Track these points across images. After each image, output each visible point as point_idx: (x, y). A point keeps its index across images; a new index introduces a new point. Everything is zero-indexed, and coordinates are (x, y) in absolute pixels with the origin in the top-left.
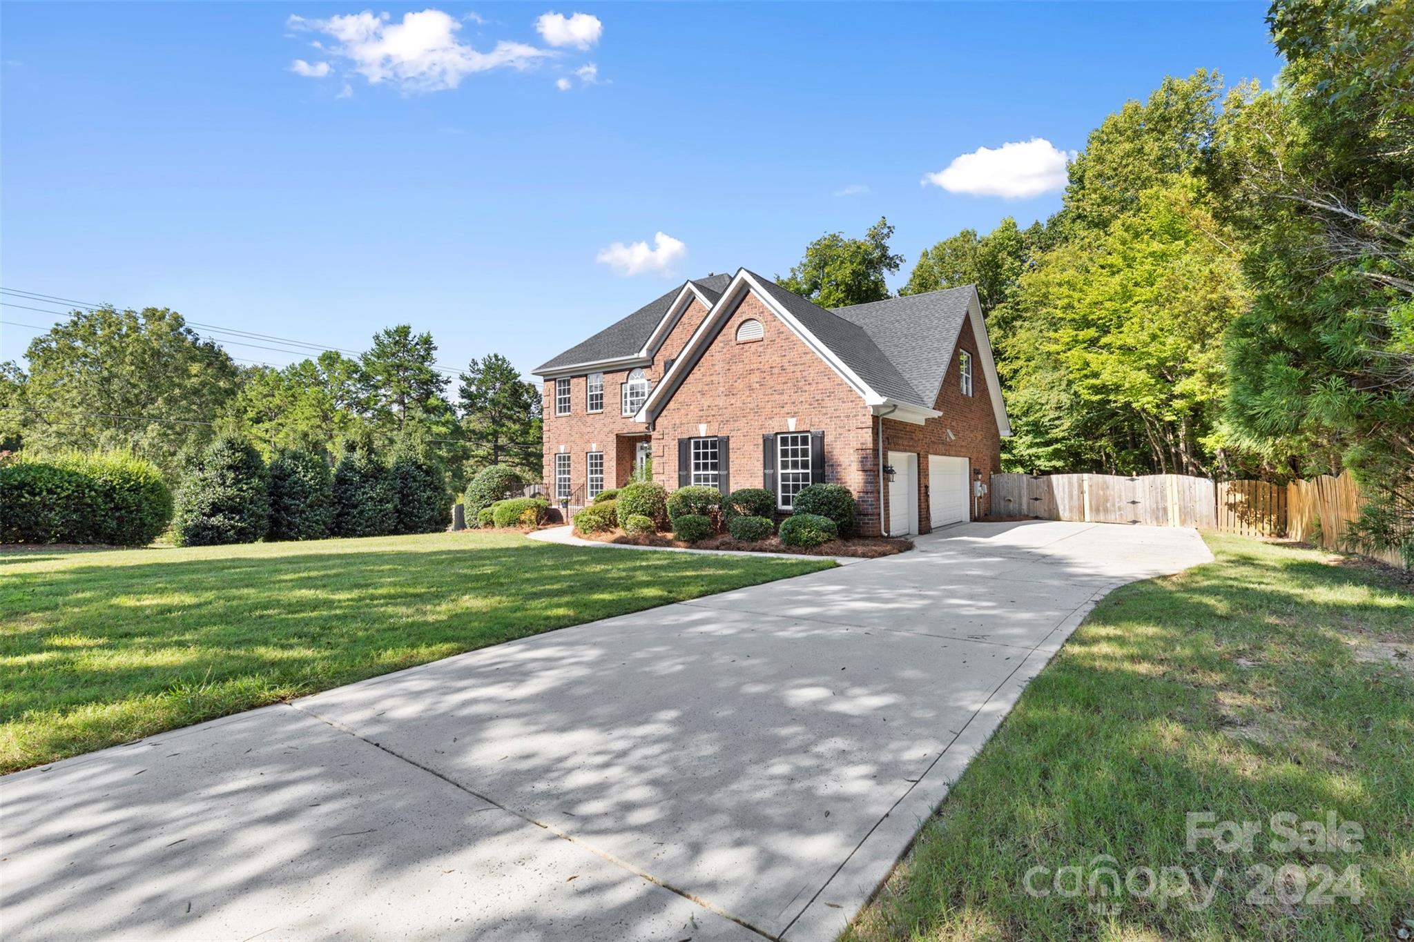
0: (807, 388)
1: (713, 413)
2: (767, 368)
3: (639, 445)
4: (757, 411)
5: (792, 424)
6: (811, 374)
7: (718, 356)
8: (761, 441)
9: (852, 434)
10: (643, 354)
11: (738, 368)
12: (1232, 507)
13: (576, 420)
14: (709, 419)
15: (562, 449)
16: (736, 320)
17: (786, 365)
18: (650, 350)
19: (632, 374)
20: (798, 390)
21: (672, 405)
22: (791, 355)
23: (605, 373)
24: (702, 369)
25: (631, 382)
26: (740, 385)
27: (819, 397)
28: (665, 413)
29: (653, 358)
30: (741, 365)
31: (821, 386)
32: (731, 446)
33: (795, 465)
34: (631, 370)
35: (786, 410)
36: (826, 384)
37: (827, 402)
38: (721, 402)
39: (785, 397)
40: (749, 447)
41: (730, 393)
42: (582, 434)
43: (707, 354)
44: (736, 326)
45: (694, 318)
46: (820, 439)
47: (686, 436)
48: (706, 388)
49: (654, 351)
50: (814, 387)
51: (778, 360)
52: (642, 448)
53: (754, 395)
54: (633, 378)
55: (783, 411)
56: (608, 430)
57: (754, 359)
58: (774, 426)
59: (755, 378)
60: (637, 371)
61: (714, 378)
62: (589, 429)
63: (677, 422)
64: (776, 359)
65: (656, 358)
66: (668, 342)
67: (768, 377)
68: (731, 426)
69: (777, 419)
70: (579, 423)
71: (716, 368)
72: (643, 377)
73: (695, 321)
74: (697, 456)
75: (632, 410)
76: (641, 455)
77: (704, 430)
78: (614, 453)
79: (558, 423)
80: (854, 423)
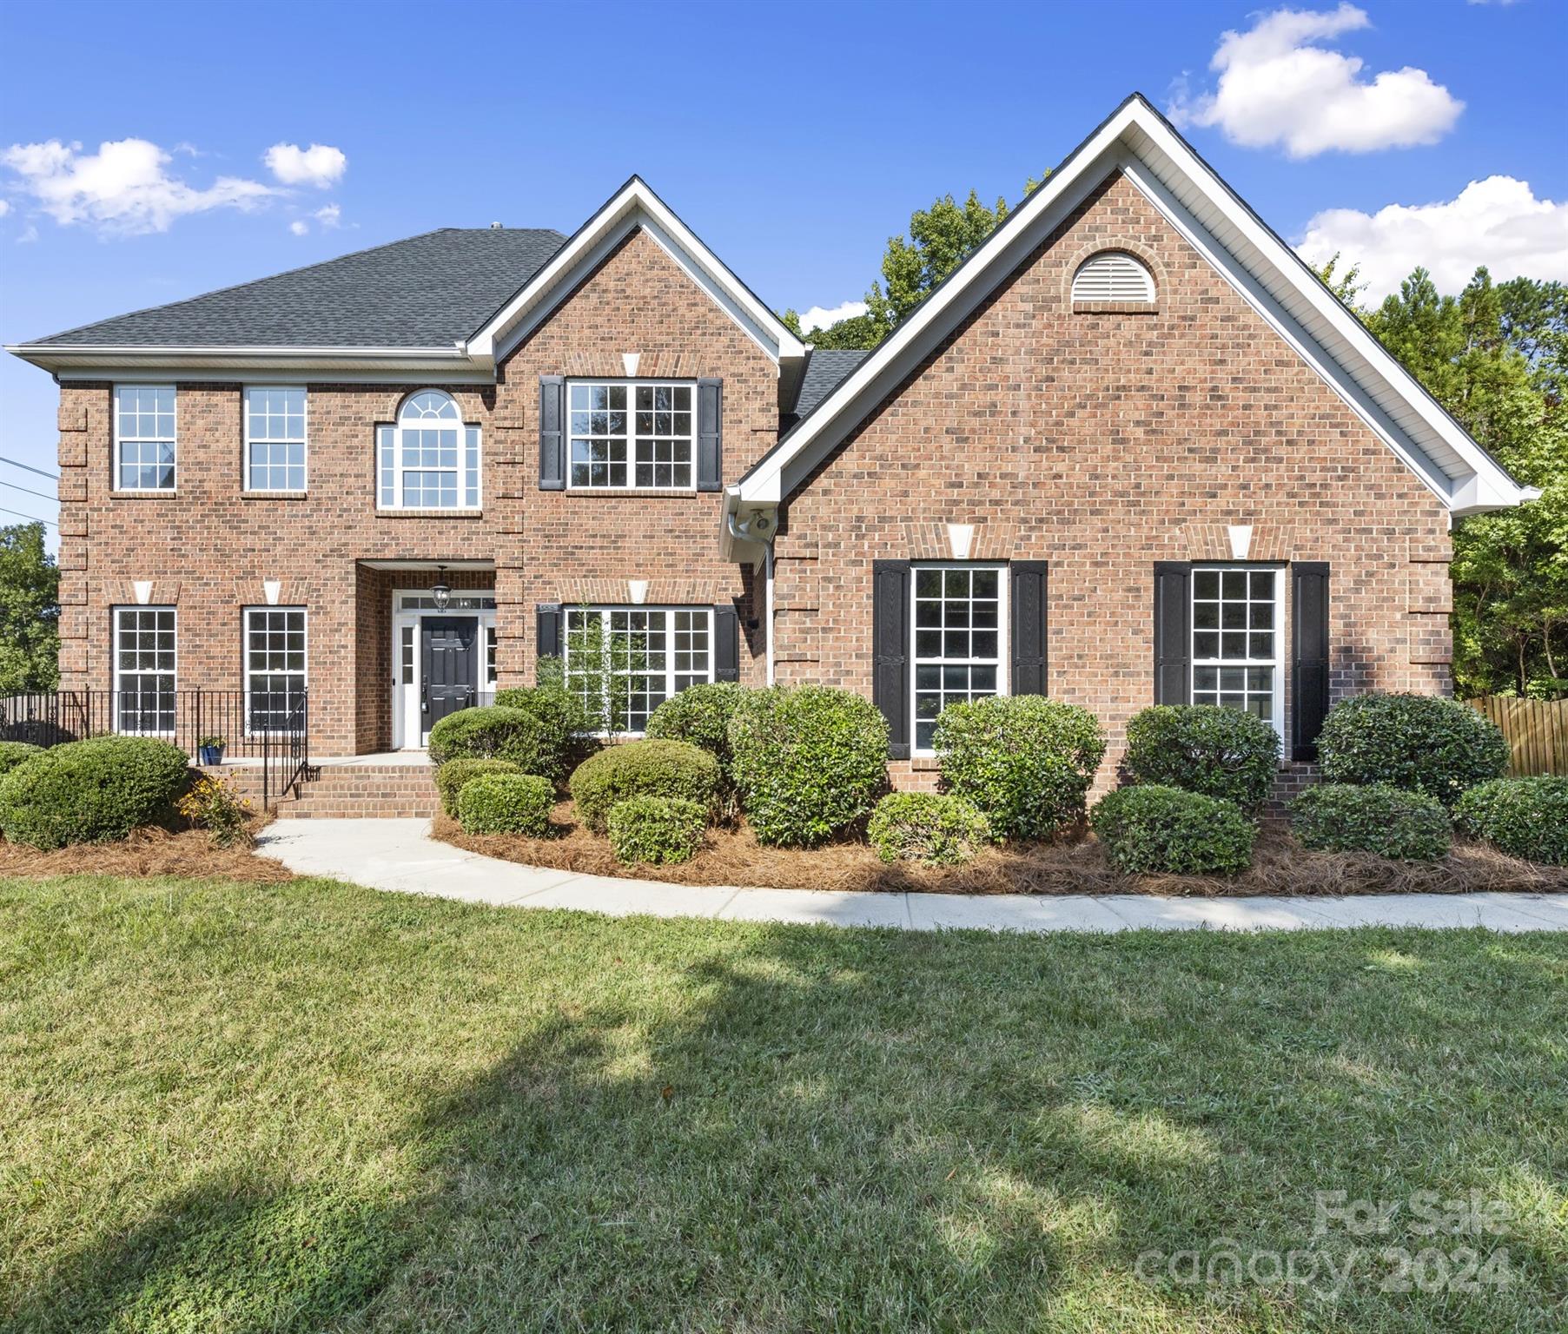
0: (1283, 451)
1: (996, 494)
2: (1168, 386)
3: (398, 595)
5: (1240, 542)
6: (1296, 418)
7: (1012, 338)
8: (1148, 581)
9: (1402, 575)
10: (482, 346)
11: (1082, 379)
13: (197, 511)
14: (979, 512)
15: (142, 591)
16: (1074, 245)
17: (1226, 387)
18: (498, 343)
19: (413, 403)
20: (1258, 454)
21: (848, 461)
22: (1239, 363)
23: (313, 388)
24: (959, 369)
25: (405, 423)
26: (1083, 424)
27: (1316, 477)
28: (823, 482)
29: (501, 366)
30: (1088, 372)
31: (1321, 452)
32: (1052, 589)
33: (1237, 646)
34: (409, 390)
35: (1224, 501)
36: (1334, 447)
37: (1338, 494)
38: (1022, 465)
39: (1221, 471)
40: (1109, 595)
41: (1053, 444)
42: (223, 555)
43: (978, 327)
44: (1074, 262)
45: (636, 281)
46: (1315, 586)
47: (898, 555)
48: (976, 422)
49: (512, 345)
50: (1301, 452)
51: (1204, 370)
52: (409, 604)
53: (1130, 458)
54: (414, 414)
55: (1211, 505)
56: (327, 546)
57: (1129, 357)
58: (1185, 544)
59: (1131, 411)
60: (429, 398)
61: (998, 396)
62: (249, 541)
63: (870, 512)
64: (1195, 368)
65: (510, 368)
66: (551, 328)
67: (1170, 414)
68: (1053, 534)
69: (1195, 524)
70: (214, 521)
71: (1009, 368)
72: (450, 413)
73: (636, 287)
74: (928, 615)
75: (407, 498)
76: (406, 620)
77: (961, 541)
78: (347, 613)
79: (127, 514)
80: (1402, 549)
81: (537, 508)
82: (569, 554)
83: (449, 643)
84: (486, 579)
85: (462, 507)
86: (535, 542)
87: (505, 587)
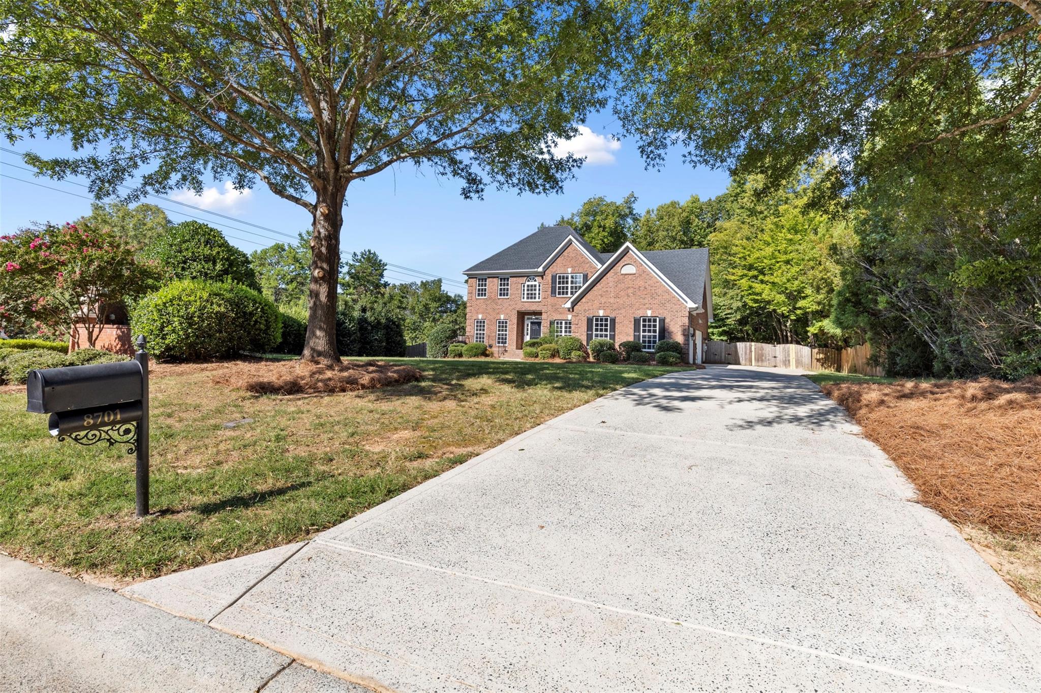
0: (657, 297)
1: (607, 305)
2: (637, 287)
3: (526, 317)
4: (631, 306)
5: (649, 313)
6: (660, 292)
7: (611, 279)
8: (632, 320)
9: (679, 319)
10: (540, 269)
11: (622, 286)
12: (818, 360)
13: (489, 301)
14: (605, 308)
15: (480, 317)
17: (647, 286)
18: (544, 268)
19: (529, 279)
20: (653, 298)
21: (583, 300)
22: (650, 282)
23: (511, 277)
24: (602, 285)
25: (527, 283)
26: (622, 293)
27: (663, 302)
28: (579, 303)
29: (544, 272)
30: (623, 284)
31: (664, 297)
32: (617, 321)
33: (649, 331)
34: (527, 277)
35: (647, 306)
36: (666, 296)
37: (667, 305)
38: (612, 300)
39: (646, 301)
40: (627, 322)
41: (617, 297)
42: (494, 309)
43: (605, 278)
44: (621, 266)
45: (571, 253)
46: (663, 321)
47: (591, 315)
48: (604, 293)
49: (546, 268)
50: (661, 297)
52: (527, 319)
53: (630, 299)
54: (529, 281)
55: (644, 307)
56: (512, 308)
57: (630, 282)
58: (639, 314)
59: (630, 291)
60: (532, 277)
61: (608, 289)
62: (498, 307)
63: (587, 308)
64: (642, 283)
65: (546, 272)
66: (554, 264)
67: (637, 291)
68: (617, 312)
69: (641, 310)
70: (492, 303)
71: (610, 284)
73: (571, 255)
74: (597, 325)
75: (528, 298)
76: (528, 322)
77: (601, 313)
78: (515, 321)
79: (478, 302)
80: (680, 314)
81: (551, 300)
82: (556, 309)
83: (536, 327)
84: (540, 314)
85: (537, 300)
86: (550, 307)
87: (544, 316)
